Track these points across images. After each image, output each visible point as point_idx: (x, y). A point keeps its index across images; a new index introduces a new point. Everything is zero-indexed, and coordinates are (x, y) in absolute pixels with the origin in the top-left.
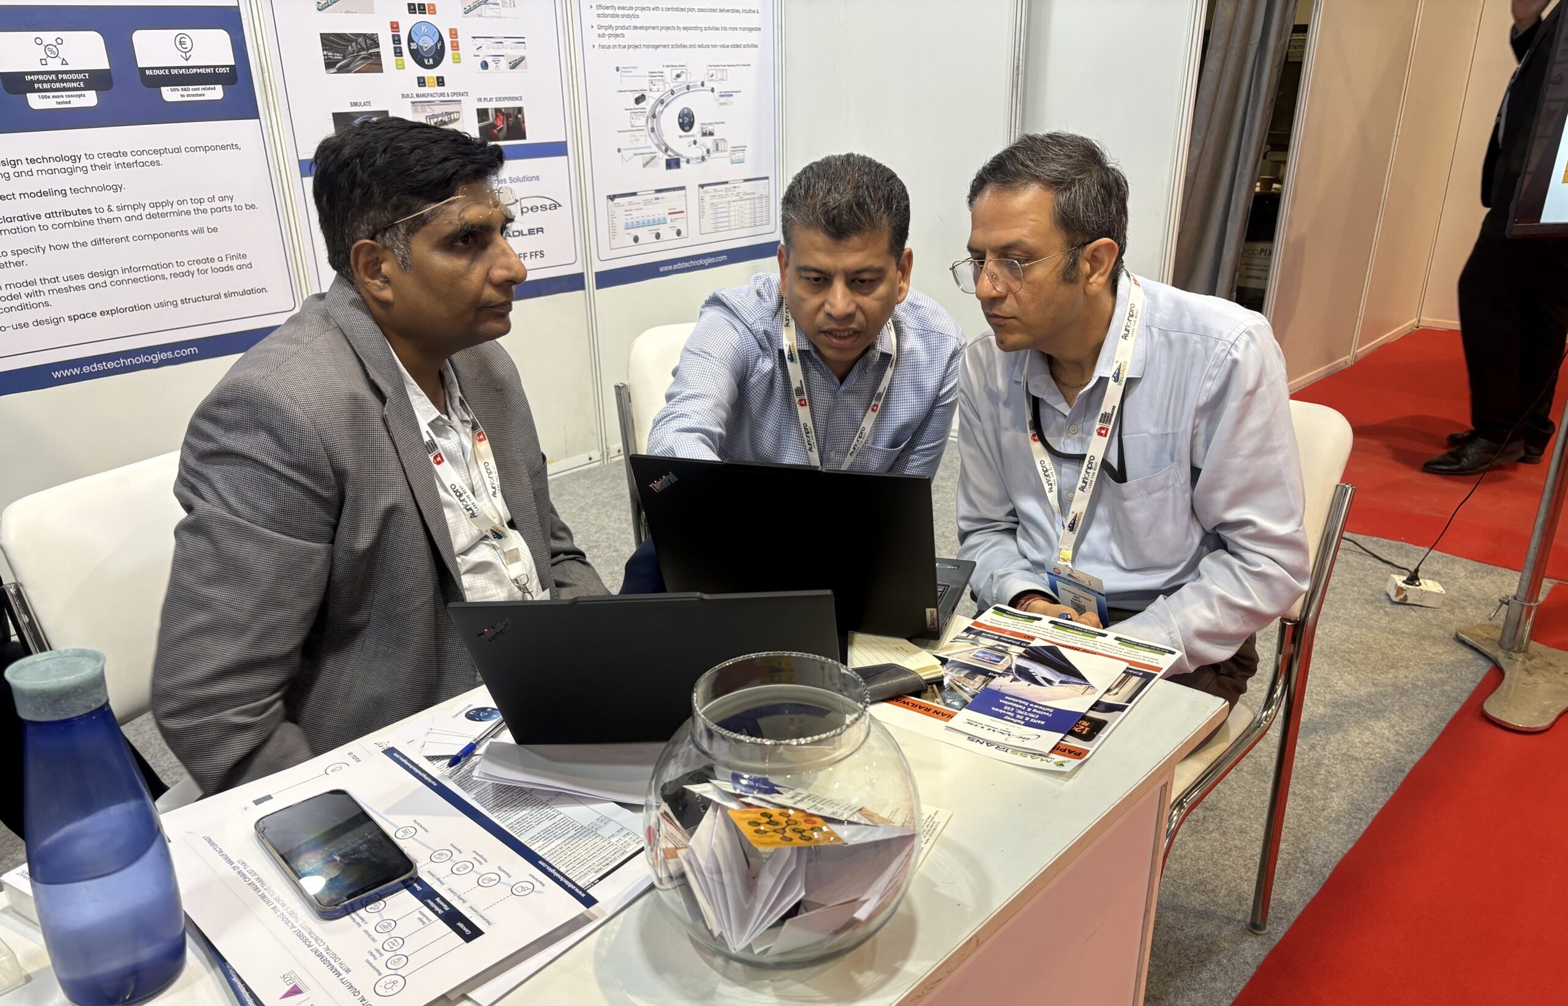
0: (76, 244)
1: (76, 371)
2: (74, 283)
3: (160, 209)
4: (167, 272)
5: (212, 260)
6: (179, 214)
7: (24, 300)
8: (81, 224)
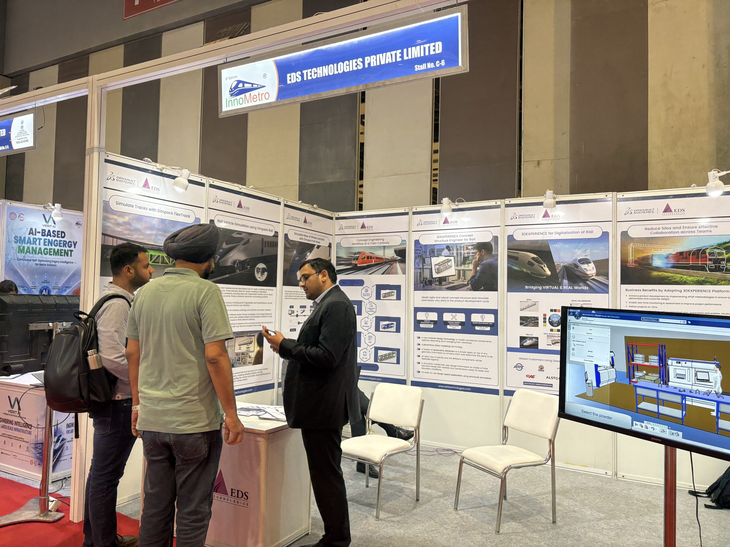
0: (450, 358)
1: (443, 387)
2: (447, 367)
3: (469, 354)
4: (467, 369)
5: (479, 368)
6: (474, 355)
7: (437, 368)
8: (452, 354)
